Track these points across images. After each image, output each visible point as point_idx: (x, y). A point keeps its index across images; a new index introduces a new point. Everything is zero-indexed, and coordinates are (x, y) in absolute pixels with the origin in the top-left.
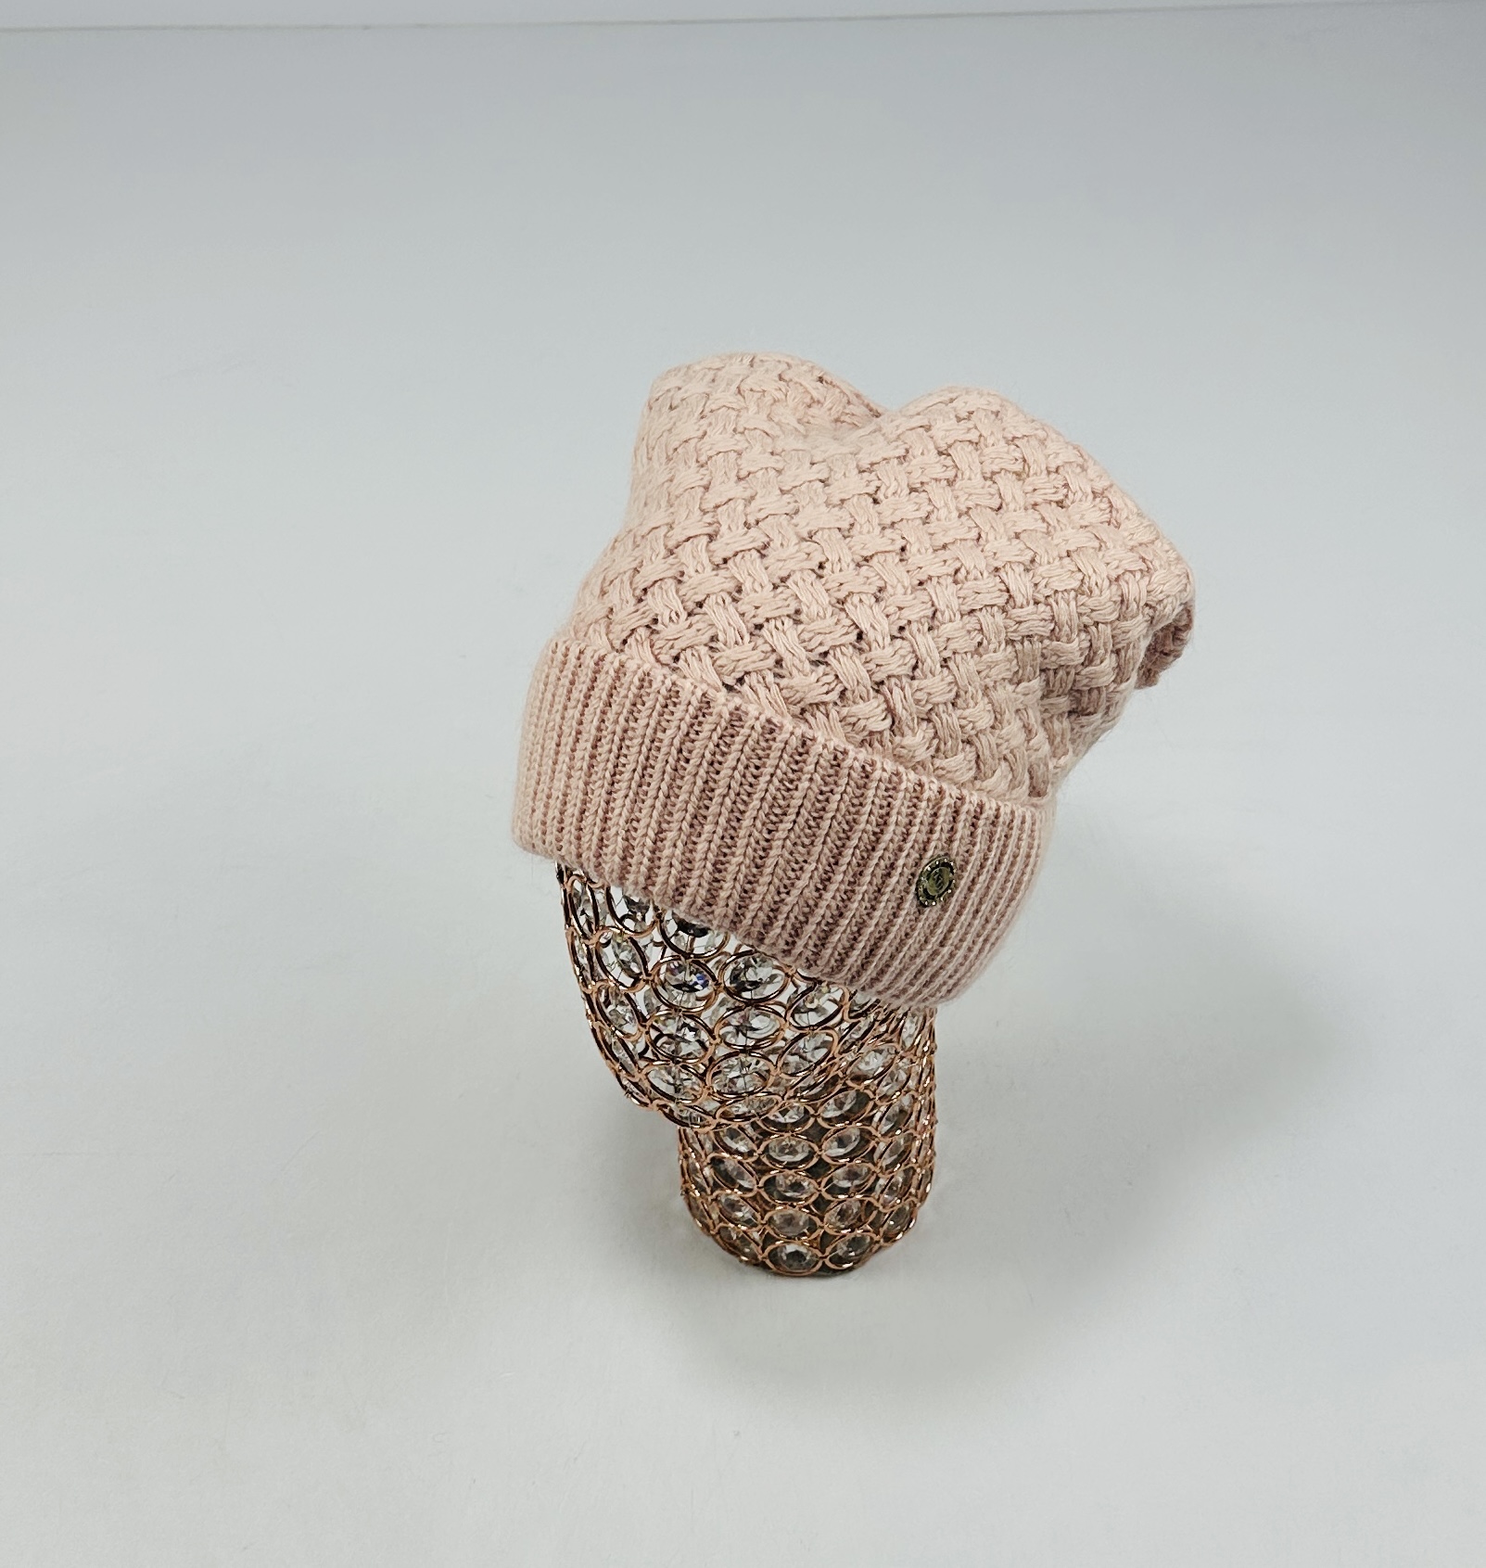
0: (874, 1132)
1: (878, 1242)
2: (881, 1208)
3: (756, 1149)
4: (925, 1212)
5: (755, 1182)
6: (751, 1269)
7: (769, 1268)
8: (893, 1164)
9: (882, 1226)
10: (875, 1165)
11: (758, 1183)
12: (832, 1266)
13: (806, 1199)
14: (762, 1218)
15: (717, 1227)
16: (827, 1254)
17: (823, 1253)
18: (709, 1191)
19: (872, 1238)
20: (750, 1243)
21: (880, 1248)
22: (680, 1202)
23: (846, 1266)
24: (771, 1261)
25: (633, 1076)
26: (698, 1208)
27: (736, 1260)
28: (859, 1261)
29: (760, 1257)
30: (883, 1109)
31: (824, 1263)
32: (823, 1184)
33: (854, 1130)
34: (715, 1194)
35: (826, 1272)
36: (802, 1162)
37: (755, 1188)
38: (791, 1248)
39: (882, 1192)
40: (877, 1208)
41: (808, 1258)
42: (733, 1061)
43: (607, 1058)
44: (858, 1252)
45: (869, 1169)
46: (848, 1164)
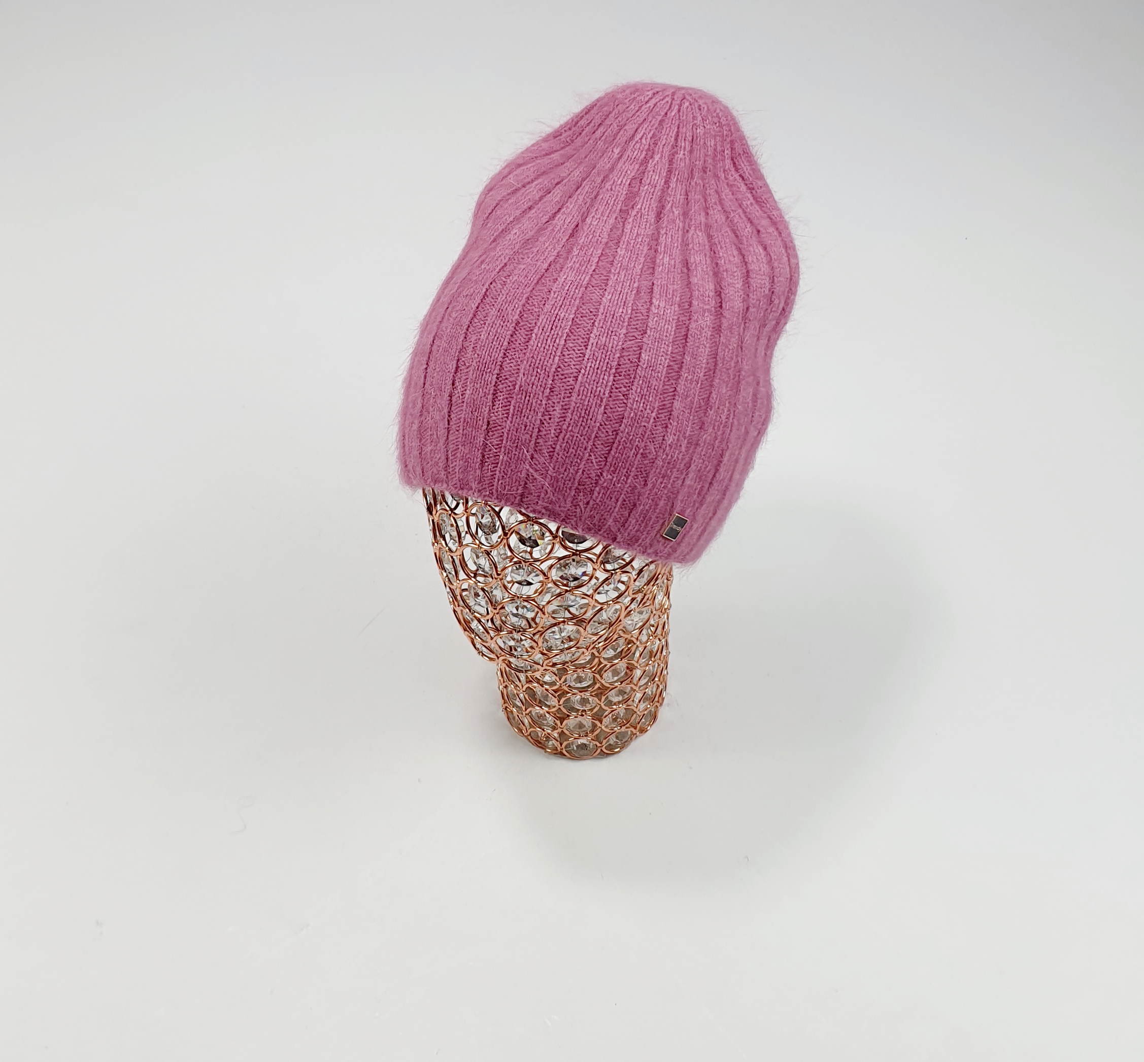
0: (636, 664)
1: (636, 734)
2: (638, 713)
4: (664, 713)
5: (557, 701)
6: (552, 757)
7: (565, 755)
8: (646, 683)
9: (639, 723)
10: (636, 685)
11: (559, 702)
14: (561, 725)
15: (529, 731)
16: (603, 744)
17: (601, 743)
18: (524, 709)
19: (631, 731)
22: (502, 715)
25: (487, 642)
26: (514, 718)
27: (543, 751)
28: (622, 748)
30: (641, 649)
31: (601, 750)
32: (603, 699)
33: (622, 665)
34: (528, 711)
35: (603, 755)
37: (557, 705)
38: (580, 741)
39: (640, 701)
41: (591, 747)
42: (556, 629)
43: (465, 630)
44: (624, 740)
45: (631, 688)
46: (619, 686)
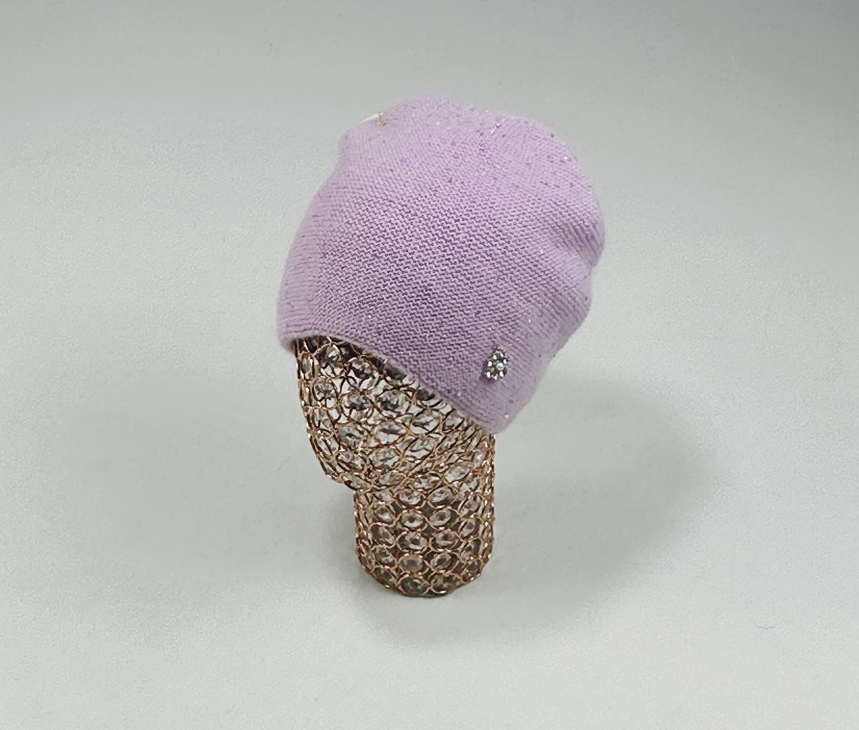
3: (394, 518)
12: (434, 591)
13: (421, 550)
20: (391, 578)
21: (461, 585)
23: (443, 592)
24: (402, 587)
29: (396, 585)
36: (418, 528)
40: (459, 559)
